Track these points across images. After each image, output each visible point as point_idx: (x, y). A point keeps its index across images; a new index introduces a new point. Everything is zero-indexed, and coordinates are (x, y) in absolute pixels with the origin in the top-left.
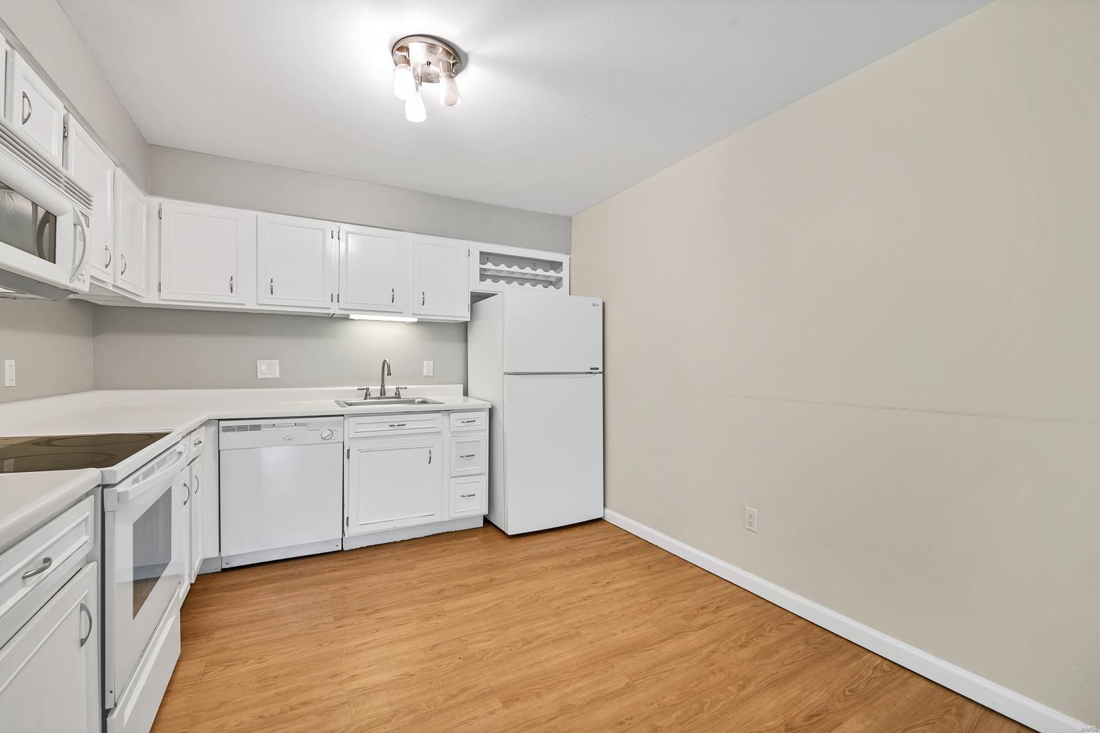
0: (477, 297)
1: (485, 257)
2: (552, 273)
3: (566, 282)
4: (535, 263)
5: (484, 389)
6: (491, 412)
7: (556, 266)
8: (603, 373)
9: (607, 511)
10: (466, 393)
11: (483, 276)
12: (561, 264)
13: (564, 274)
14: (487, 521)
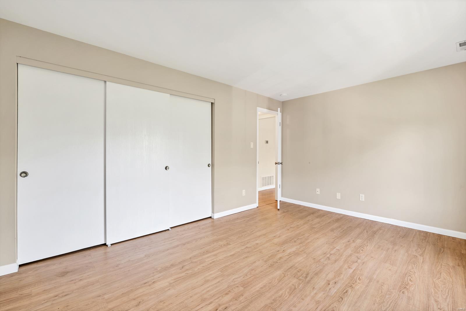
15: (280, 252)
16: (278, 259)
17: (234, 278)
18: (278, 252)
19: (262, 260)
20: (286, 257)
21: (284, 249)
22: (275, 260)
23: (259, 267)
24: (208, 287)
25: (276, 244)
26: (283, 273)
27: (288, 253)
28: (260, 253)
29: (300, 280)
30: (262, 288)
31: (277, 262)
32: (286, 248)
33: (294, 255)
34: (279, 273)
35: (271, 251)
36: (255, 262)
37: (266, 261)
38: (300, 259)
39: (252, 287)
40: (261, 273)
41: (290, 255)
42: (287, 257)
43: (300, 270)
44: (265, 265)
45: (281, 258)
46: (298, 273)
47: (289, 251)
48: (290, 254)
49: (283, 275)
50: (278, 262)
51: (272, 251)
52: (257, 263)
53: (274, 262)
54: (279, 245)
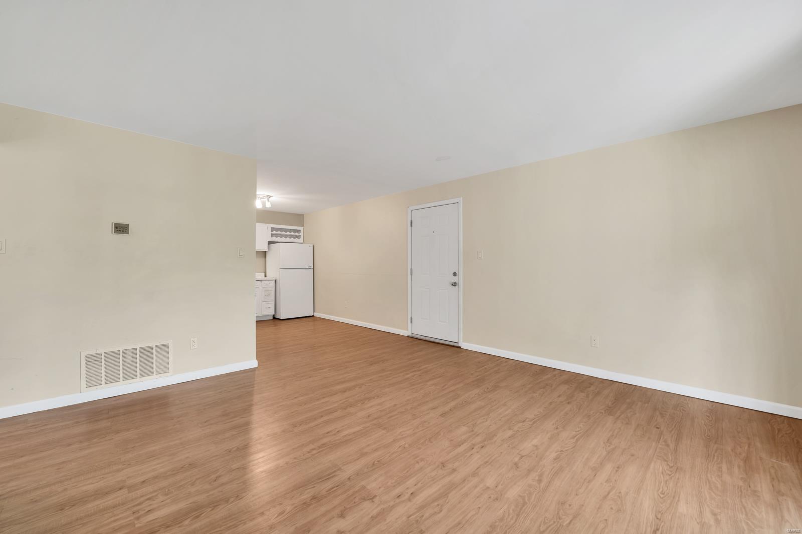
0: (270, 243)
1: (273, 229)
2: (297, 234)
3: (302, 237)
4: (291, 231)
5: (271, 274)
6: (275, 281)
7: (298, 231)
8: (313, 268)
9: (315, 313)
10: (265, 276)
11: (272, 235)
12: (300, 230)
13: (301, 234)
14: (274, 318)
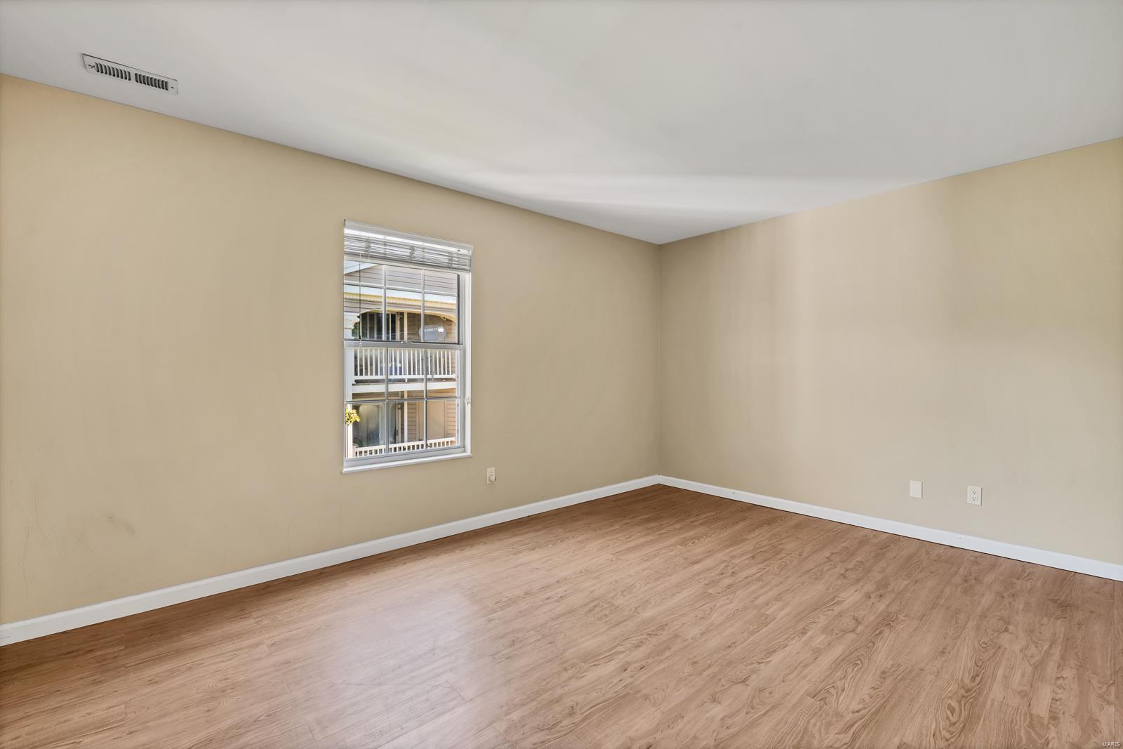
15: (636, 665)
16: (644, 643)
17: (732, 604)
18: (643, 663)
19: (686, 640)
20: (624, 649)
21: (625, 674)
22: (654, 640)
23: (689, 623)
24: (766, 592)
25: (646, 697)
26: (638, 613)
27: (612, 663)
28: (695, 660)
29: (609, 603)
30: (679, 593)
31: (649, 634)
32: (615, 681)
33: (599, 655)
34: (648, 614)
35: (664, 669)
36: (702, 634)
37: (676, 636)
38: (588, 644)
39: (695, 592)
40: (683, 612)
41: (611, 655)
42: (620, 649)
43: (600, 619)
44: (678, 627)
45: (637, 646)
46: (607, 613)
47: (611, 667)
48: (610, 658)
49: (639, 610)
50: (645, 636)
51: (662, 666)
52: (696, 631)
53: (656, 635)
54: (638, 692)
